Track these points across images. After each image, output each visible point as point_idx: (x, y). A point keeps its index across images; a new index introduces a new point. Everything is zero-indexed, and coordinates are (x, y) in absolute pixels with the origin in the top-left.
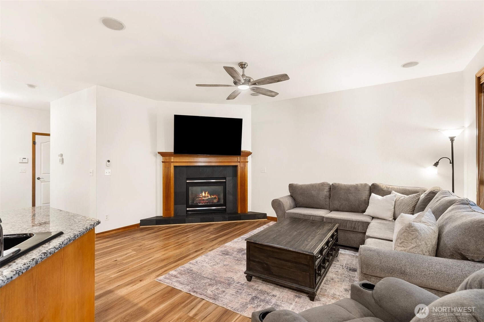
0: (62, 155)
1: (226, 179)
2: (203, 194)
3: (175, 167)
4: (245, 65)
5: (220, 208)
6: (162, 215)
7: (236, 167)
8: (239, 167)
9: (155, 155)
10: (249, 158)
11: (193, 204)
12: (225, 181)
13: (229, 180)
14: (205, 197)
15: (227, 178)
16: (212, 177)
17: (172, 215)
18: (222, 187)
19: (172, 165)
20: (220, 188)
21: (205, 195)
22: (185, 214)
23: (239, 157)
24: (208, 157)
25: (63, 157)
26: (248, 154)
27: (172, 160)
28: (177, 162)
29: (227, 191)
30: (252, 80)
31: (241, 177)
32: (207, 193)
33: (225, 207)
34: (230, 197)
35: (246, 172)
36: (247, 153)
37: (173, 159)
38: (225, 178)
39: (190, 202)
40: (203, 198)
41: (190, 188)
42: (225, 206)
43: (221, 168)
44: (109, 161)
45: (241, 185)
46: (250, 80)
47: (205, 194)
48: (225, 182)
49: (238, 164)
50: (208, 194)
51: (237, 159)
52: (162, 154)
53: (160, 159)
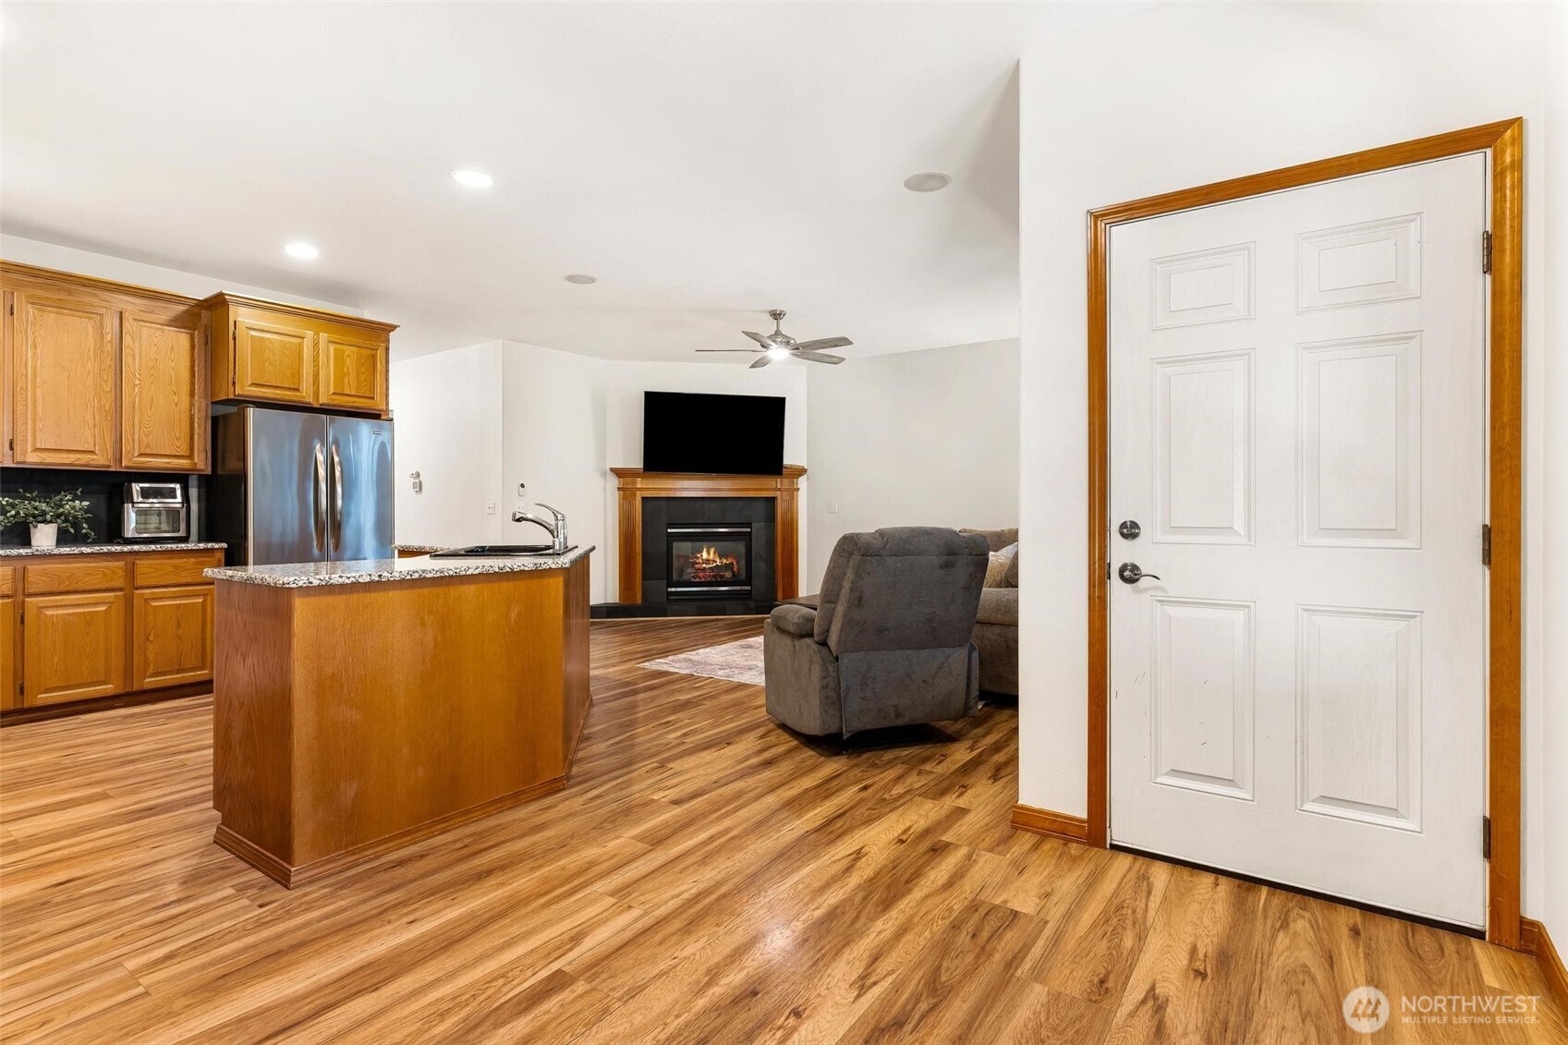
0: (418, 475)
1: (751, 528)
2: (705, 555)
3: (644, 499)
4: (780, 314)
5: (739, 588)
6: (616, 600)
7: (773, 499)
8: (779, 501)
9: (604, 475)
10: (802, 482)
11: (681, 580)
12: (749, 530)
13: (758, 528)
14: (707, 561)
15: (753, 524)
16: (722, 522)
17: (639, 601)
18: (743, 543)
19: (639, 495)
20: (740, 547)
21: (708, 555)
22: (665, 600)
23: (779, 480)
24: (712, 479)
25: (421, 479)
26: (800, 472)
27: (639, 486)
28: (648, 489)
29: (753, 553)
30: (792, 341)
31: (783, 523)
32: (712, 551)
33: (749, 588)
34: (760, 567)
35: (795, 511)
36: (796, 469)
37: (640, 483)
38: (749, 525)
39: (675, 577)
40: (704, 565)
41: (675, 544)
42: (750, 584)
43: (741, 503)
44: (522, 486)
45: (784, 541)
46: (788, 342)
47: (709, 553)
48: (750, 533)
49: (778, 494)
50: (715, 552)
51: (774, 482)
52: (619, 473)
53: (614, 482)
